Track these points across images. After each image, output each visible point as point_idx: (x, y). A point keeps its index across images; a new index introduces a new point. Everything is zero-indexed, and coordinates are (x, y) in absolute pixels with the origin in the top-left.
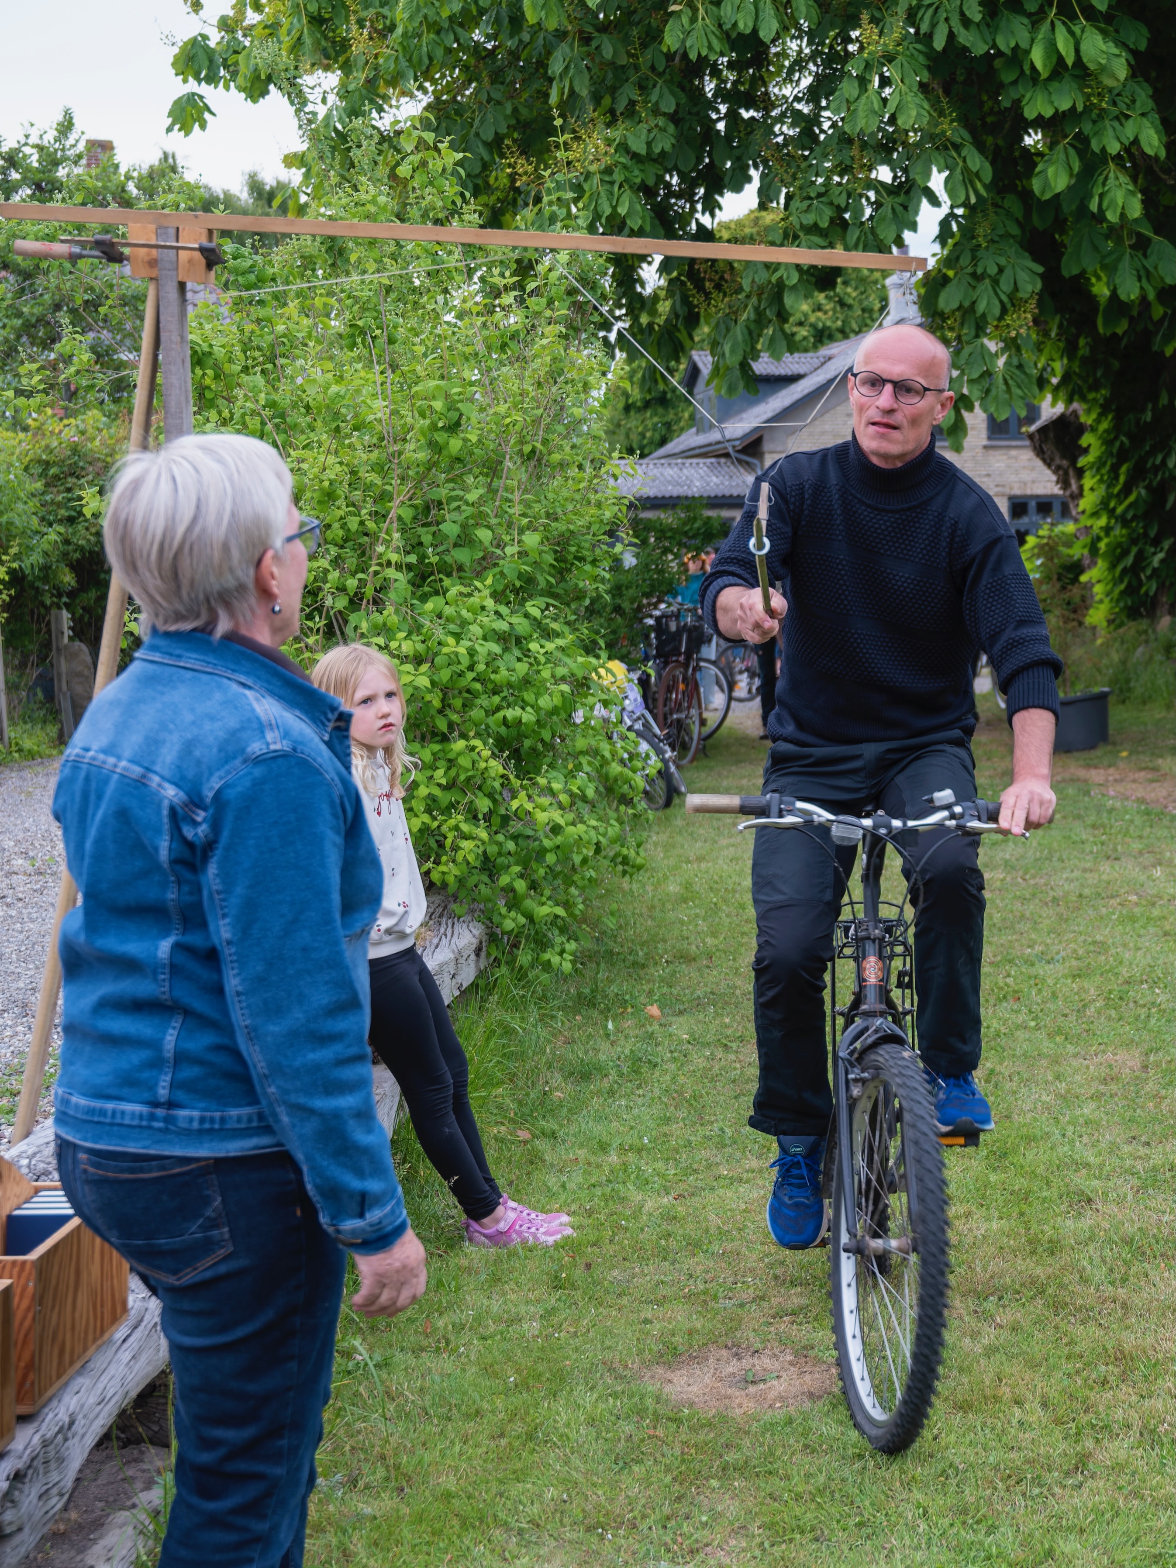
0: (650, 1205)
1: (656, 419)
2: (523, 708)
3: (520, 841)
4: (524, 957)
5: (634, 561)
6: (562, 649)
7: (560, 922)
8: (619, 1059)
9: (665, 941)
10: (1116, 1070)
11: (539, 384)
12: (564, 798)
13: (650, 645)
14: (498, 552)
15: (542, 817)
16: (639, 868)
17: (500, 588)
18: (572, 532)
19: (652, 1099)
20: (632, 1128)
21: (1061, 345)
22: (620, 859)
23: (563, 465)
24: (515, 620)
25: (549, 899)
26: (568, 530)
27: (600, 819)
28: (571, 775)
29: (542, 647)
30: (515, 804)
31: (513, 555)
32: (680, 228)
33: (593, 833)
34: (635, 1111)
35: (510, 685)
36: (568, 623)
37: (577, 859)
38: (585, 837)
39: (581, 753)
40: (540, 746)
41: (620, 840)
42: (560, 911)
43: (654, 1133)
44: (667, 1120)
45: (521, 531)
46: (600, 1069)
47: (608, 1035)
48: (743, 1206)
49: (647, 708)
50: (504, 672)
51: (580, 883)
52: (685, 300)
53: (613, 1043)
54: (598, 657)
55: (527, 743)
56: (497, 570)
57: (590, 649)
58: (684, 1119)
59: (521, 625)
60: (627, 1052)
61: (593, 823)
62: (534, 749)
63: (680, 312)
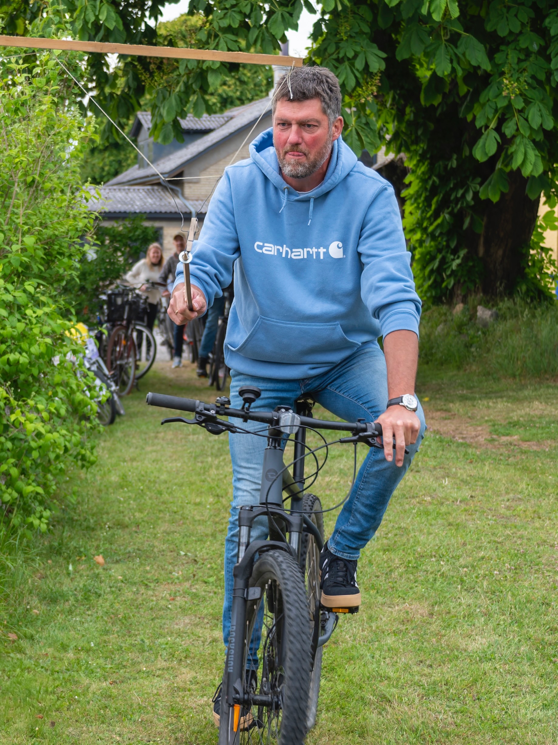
0: (94, 687)
1: (112, 158)
2: (20, 353)
3: (16, 442)
4: (16, 520)
5: (95, 256)
6: (46, 314)
7: (39, 497)
8: (76, 590)
9: (108, 513)
10: (411, 615)
11: (39, 136)
12: (45, 415)
13: (103, 313)
14: (8, 248)
15: (30, 427)
16: (92, 463)
17: (8, 272)
18: (57, 236)
19: (97, 618)
20: (83, 636)
21: (394, 112)
22: (80, 457)
23: (52, 191)
24: (17, 294)
25: (33, 481)
26: (54, 235)
27: (68, 430)
28: (50, 399)
29: (34, 312)
30: (13, 417)
31: (17, 251)
32: (134, 29)
33: (62, 439)
34: (86, 625)
35: (12, 338)
36: (51, 297)
37: (52, 456)
38: (58, 441)
39: (58, 384)
40: (31, 379)
41: (81, 444)
42: (40, 490)
43: (98, 640)
44: (107, 632)
45: (23, 234)
46: (63, 596)
47: (69, 574)
48: (155, 691)
49: (100, 356)
50: (9, 329)
51: (54, 472)
52: (136, 77)
53: (72, 580)
54: (70, 320)
55: (22, 377)
56: (7, 260)
57: (65, 314)
58: (118, 632)
59: (21, 298)
60: (81, 585)
61: (64, 432)
62: (26, 381)
63: (132, 86)
